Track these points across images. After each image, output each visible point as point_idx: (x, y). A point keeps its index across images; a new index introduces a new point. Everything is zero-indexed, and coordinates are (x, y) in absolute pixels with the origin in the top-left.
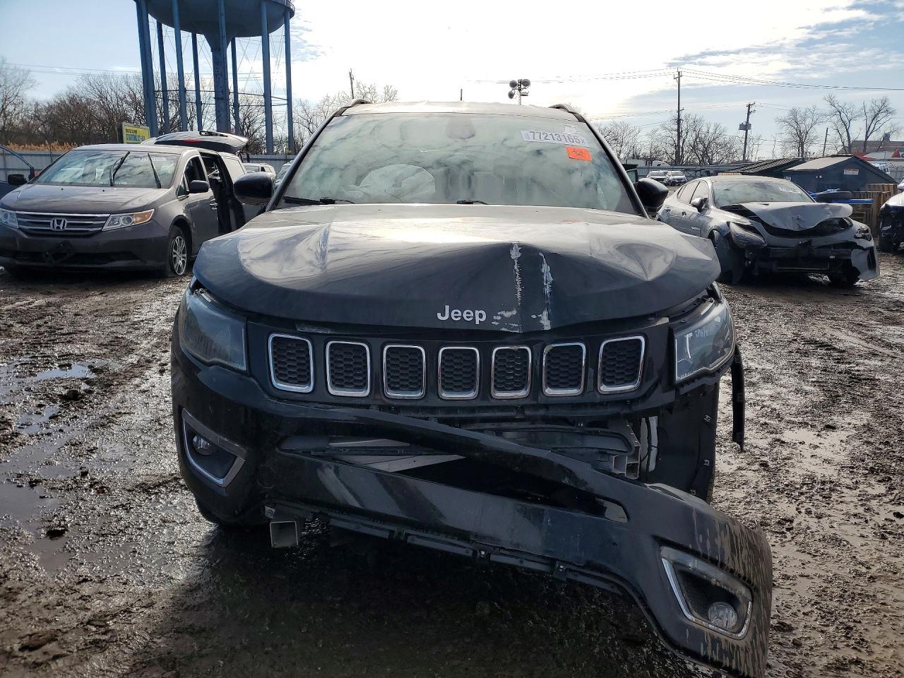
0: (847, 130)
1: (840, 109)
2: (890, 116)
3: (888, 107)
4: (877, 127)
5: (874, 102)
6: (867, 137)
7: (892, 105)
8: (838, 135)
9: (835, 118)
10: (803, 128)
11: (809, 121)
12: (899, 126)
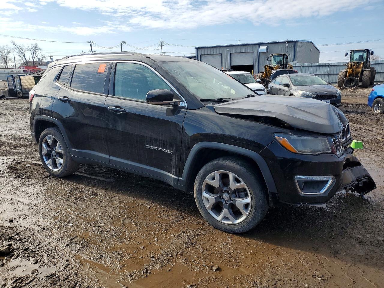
0: (24, 56)
1: (18, 47)
2: (40, 51)
3: (38, 47)
4: (36, 55)
5: (32, 45)
6: (33, 60)
7: (40, 46)
8: (20, 58)
9: (17, 51)
10: (4, 54)
11: (6, 51)
12: (45, 55)
